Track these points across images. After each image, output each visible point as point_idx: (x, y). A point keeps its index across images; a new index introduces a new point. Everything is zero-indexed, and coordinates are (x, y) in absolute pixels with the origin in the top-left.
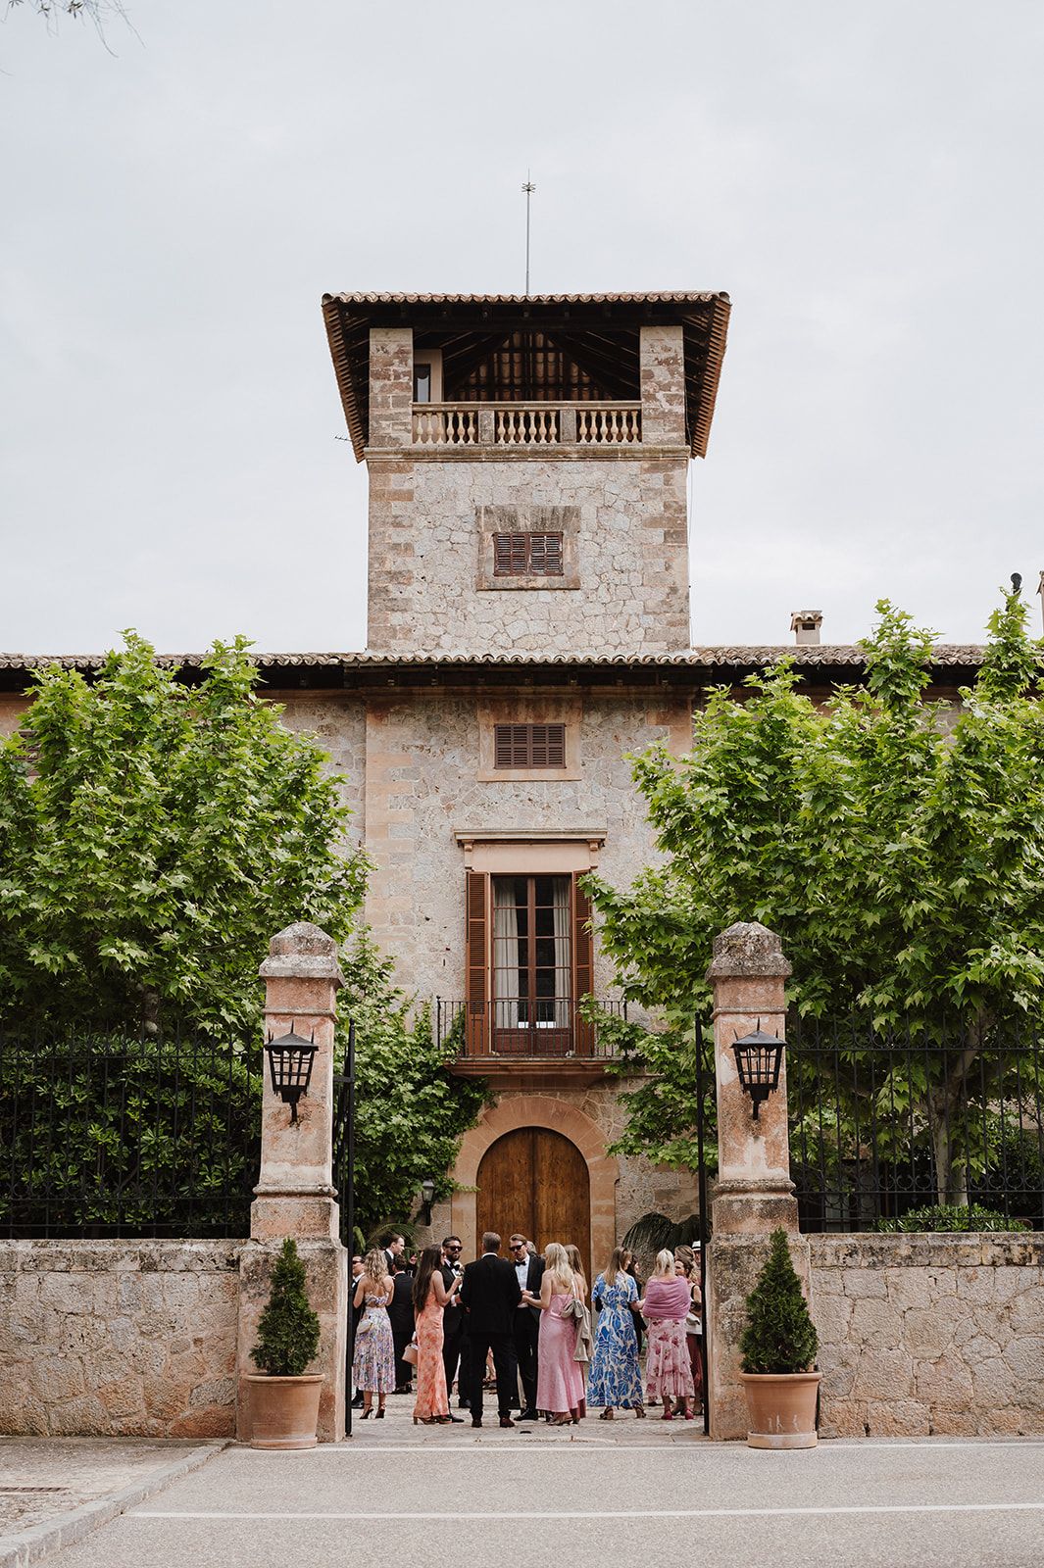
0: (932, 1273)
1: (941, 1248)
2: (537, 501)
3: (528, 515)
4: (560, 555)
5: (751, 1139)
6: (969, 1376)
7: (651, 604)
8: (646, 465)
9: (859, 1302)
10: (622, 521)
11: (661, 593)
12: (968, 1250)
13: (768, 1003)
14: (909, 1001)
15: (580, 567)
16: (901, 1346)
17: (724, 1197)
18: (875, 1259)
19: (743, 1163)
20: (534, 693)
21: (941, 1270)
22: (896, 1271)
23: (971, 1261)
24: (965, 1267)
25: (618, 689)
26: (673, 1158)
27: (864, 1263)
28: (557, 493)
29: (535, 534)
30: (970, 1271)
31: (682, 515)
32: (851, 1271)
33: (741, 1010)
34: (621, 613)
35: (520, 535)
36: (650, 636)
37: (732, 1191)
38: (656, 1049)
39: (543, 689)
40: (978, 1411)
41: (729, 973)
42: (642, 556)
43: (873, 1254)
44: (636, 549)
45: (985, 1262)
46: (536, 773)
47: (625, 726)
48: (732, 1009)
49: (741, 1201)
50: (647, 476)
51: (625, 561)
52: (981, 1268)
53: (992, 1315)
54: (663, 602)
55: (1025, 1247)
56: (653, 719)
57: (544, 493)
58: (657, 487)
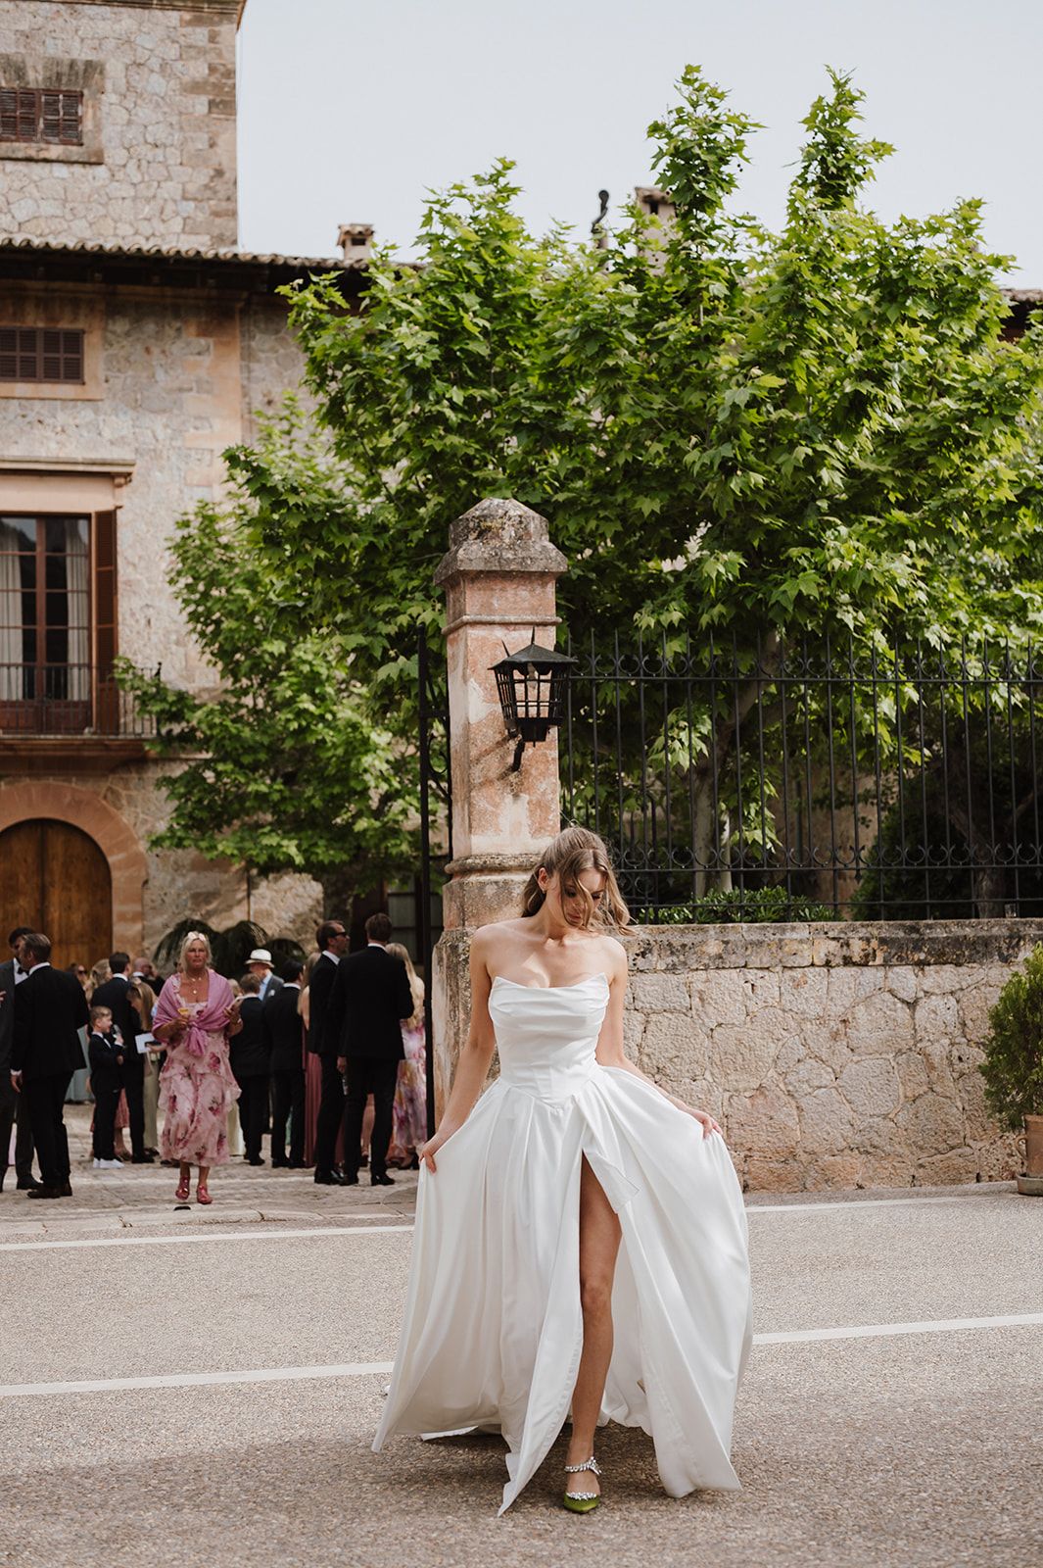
0: (750, 977)
1: (760, 943)
2: (51, 52)
3: (40, 68)
4: (79, 120)
5: (509, 798)
6: (795, 1112)
7: (191, 188)
8: (187, 16)
9: (654, 1018)
10: (157, 83)
11: (203, 177)
12: (795, 946)
13: (534, 610)
14: (705, 620)
15: (104, 138)
16: (708, 1075)
17: (473, 878)
18: (675, 959)
19: (498, 831)
20: (46, 290)
21: (760, 973)
22: (702, 975)
23: (798, 961)
24: (791, 968)
25: (151, 290)
26: (236, 852)
27: (661, 966)
28: (77, 44)
29: (47, 92)
30: (797, 973)
31: (230, 82)
32: (644, 977)
33: (497, 618)
34: (154, 197)
35: (29, 92)
36: (189, 227)
37: (484, 869)
38: (217, 720)
39: (56, 285)
40: (804, 1157)
41: (481, 567)
42: (181, 128)
43: (672, 953)
44: (174, 119)
45: (816, 962)
46: (47, 389)
47: (159, 336)
48: (485, 618)
49: (496, 883)
50: (189, 29)
51: (159, 133)
52: (812, 969)
53: (825, 1033)
54: (206, 187)
55: (868, 941)
56: (193, 329)
57: (60, 42)
58: (200, 44)
